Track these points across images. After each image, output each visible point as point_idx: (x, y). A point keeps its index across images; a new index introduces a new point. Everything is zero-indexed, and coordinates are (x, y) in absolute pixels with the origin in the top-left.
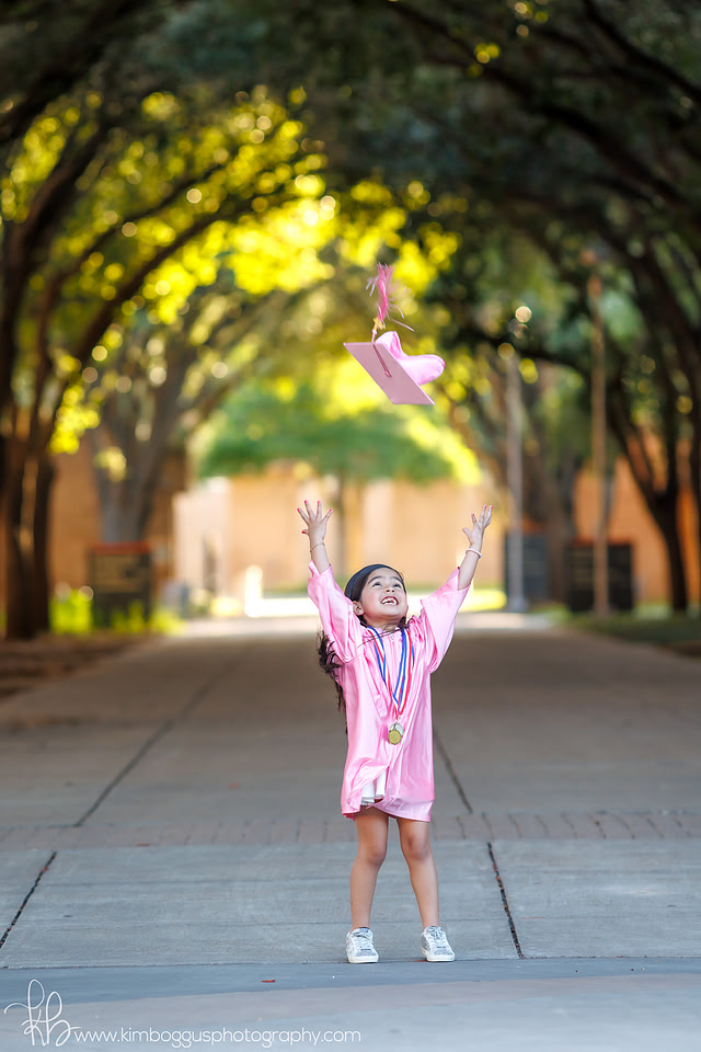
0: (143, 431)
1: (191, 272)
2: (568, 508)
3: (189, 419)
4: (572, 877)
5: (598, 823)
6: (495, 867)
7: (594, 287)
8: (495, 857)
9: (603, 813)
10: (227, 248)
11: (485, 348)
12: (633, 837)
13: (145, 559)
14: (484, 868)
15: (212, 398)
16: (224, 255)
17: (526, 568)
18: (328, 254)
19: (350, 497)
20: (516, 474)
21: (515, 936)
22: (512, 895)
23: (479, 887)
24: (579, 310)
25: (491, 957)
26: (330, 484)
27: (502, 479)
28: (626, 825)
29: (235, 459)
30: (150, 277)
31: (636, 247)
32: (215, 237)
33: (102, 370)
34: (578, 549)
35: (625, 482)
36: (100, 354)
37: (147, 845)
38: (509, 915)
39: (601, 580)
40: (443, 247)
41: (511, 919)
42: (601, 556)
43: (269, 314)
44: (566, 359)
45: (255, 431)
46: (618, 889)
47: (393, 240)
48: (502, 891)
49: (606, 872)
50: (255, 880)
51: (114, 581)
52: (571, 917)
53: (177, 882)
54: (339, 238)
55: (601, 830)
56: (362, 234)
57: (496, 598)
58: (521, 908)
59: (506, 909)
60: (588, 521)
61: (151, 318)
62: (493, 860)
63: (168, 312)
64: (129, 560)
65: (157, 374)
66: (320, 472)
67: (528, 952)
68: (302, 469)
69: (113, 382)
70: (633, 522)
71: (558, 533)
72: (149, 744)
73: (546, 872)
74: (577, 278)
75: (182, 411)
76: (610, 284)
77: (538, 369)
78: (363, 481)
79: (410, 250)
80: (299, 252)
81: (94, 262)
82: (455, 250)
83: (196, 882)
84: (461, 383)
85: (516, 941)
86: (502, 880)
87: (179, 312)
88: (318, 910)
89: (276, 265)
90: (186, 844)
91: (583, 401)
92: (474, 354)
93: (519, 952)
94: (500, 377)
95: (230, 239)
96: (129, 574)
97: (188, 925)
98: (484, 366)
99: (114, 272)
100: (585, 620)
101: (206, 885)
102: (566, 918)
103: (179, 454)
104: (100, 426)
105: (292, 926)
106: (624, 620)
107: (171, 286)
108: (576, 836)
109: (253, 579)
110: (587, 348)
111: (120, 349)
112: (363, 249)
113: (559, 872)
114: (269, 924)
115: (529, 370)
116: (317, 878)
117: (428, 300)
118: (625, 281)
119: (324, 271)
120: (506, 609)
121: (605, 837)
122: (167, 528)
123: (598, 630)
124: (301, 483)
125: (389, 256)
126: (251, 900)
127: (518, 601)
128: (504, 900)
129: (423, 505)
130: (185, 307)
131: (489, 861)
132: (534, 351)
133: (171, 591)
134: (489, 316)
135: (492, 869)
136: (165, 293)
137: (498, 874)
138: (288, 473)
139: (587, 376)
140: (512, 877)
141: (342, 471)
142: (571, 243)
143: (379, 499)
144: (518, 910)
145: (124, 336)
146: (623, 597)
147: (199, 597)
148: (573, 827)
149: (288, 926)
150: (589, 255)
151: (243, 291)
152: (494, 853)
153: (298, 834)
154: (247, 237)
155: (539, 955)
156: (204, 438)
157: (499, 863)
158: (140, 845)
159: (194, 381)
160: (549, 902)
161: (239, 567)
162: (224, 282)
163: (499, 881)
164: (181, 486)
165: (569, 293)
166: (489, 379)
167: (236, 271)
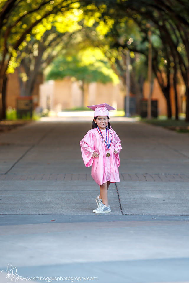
0: (32, 67)
1: (45, 26)
2: (142, 90)
3: (44, 65)
4: (137, 192)
5: (145, 177)
6: (117, 188)
7: (150, 33)
8: (117, 186)
9: (147, 174)
10: (54, 21)
11: (121, 49)
12: (154, 181)
13: (31, 101)
14: (114, 189)
15: (50, 60)
16: (53, 22)
17: (130, 106)
18: (81, 23)
19: (85, 86)
20: (128, 81)
21: (121, 208)
22: (121, 196)
23: (112, 194)
24: (146, 39)
25: (114, 214)
26: (80, 83)
27: (124, 83)
28: (153, 177)
29: (56, 76)
30: (34, 28)
31: (161, 23)
32: (51, 18)
33: (21, 51)
34: (144, 101)
35: (156, 84)
36: (21, 48)
37: (24, 180)
38: (120, 202)
39: (149, 109)
40: (111, 22)
41: (120, 203)
42: (149, 103)
43: (65, 38)
44: (142, 52)
45: (61, 69)
46: (150, 195)
47: (98, 20)
48: (118, 195)
49: (147, 191)
50: (52, 191)
51: (23, 107)
52: (137, 203)
53: (31, 190)
54: (84, 19)
55: (146, 179)
56: (89, 18)
57: (122, 113)
58: (123, 200)
59: (119, 200)
60: (147, 94)
61: (34, 39)
62: (116, 186)
63: (38, 37)
64: (27, 101)
65: (36, 53)
66: (78, 79)
67: (125, 213)
68: (73, 79)
69: (24, 55)
70: (158, 95)
71: (139, 97)
72: (28, 151)
73: (130, 190)
74: (145, 31)
75: (42, 63)
76: (153, 33)
77: (135, 54)
78: (89, 82)
79: (102, 23)
80: (73, 22)
81: (19, 24)
82: (114, 23)
83: (36, 191)
84: (115, 58)
85: (121, 210)
86: (119, 192)
87: (41, 37)
88: (68, 199)
89: (67, 26)
90: (34, 180)
91: (146, 63)
92: (118, 50)
93: (122, 213)
94: (124, 56)
95: (55, 19)
96: (27, 105)
97: (33, 203)
98: (121, 53)
99: (25, 26)
100: (145, 119)
101: (38, 192)
102: (135, 203)
103: (41, 74)
104: (20, 66)
105: (61, 204)
106: (155, 120)
107: (40, 30)
108: (139, 180)
109: (59, 107)
110: (147, 49)
111: (26, 46)
112: (90, 22)
113: (134, 190)
114: (55, 203)
115: (132, 55)
116: (69, 190)
117: (106, 36)
118: (158, 32)
119: (79, 27)
120: (125, 116)
121: (147, 180)
122: (38, 93)
123: (148, 122)
124: (72, 82)
125: (96, 24)
126: (50, 196)
127: (128, 114)
128: (119, 198)
129: (104, 89)
130: (43, 36)
131: (115, 186)
132: (134, 50)
133: (38, 109)
134: (122, 40)
135: (116, 189)
136: (38, 32)
137: (117, 190)
138: (69, 80)
139: (147, 57)
140: (121, 191)
141: (83, 80)
142: (144, 22)
143: (93, 87)
144: (123, 201)
145: (27, 43)
146: (155, 114)
147: (45, 111)
148: (138, 178)
149: (60, 204)
150: (149, 25)
151: (58, 32)
152: (117, 185)
153: (64, 178)
154: (59, 18)
155: (127, 214)
156: (48, 70)
157: (118, 188)
158: (22, 180)
159: (45, 55)
160: (131, 199)
161: (56, 103)
162: (53, 29)
163: (118, 192)
164: (41, 82)
165: (143, 35)
166: (122, 57)
167: (56, 27)
